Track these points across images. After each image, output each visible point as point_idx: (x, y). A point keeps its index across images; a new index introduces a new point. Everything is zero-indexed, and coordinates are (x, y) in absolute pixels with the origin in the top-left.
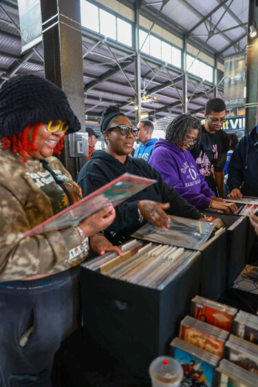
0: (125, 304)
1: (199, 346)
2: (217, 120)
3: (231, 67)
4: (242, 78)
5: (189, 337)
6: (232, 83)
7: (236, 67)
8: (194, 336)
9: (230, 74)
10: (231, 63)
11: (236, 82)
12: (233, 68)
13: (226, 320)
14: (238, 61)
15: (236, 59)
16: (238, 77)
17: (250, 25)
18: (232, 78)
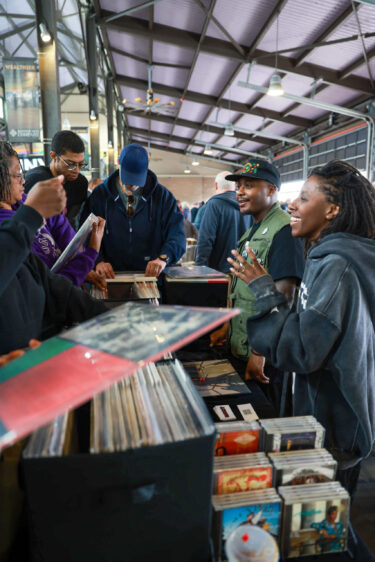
0: (152, 486)
1: (241, 490)
2: (74, 164)
3: (15, 77)
4: (34, 99)
5: (225, 486)
6: (20, 103)
7: (24, 80)
8: (231, 481)
9: (15, 88)
10: (15, 71)
11: (25, 104)
12: (19, 80)
13: (252, 438)
14: (25, 71)
15: (24, 67)
16: (28, 96)
17: (39, 22)
18: (19, 96)
